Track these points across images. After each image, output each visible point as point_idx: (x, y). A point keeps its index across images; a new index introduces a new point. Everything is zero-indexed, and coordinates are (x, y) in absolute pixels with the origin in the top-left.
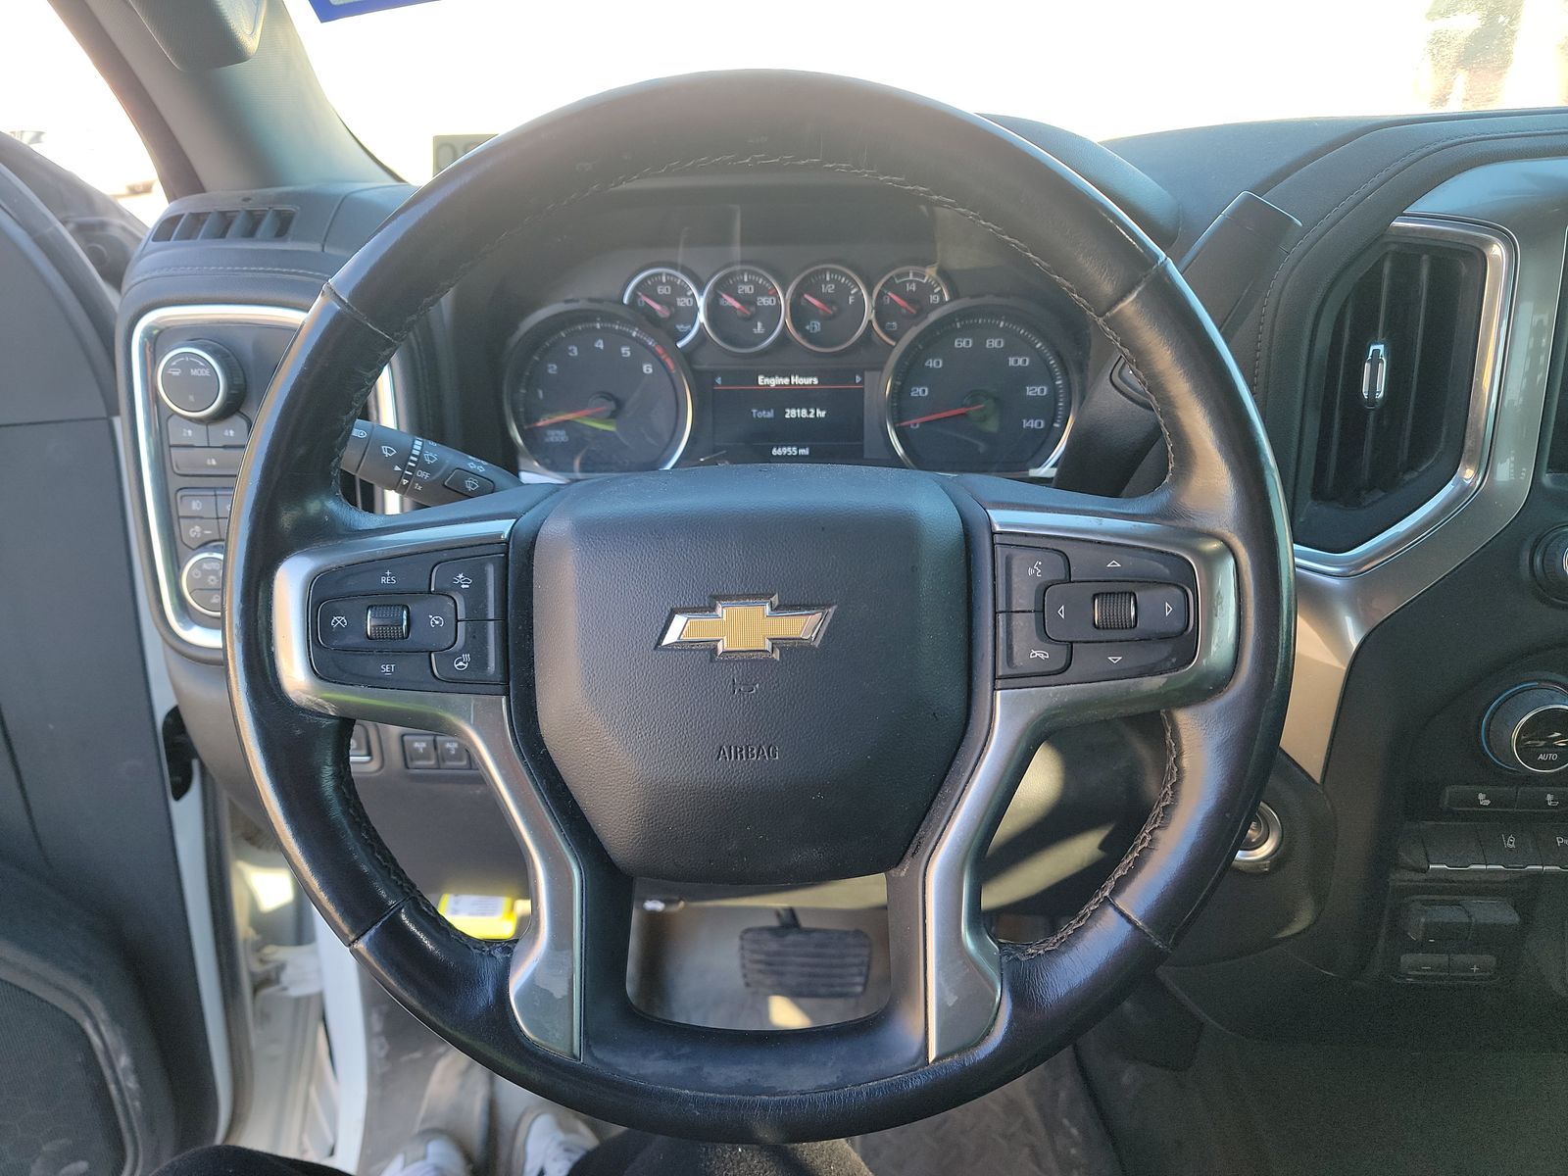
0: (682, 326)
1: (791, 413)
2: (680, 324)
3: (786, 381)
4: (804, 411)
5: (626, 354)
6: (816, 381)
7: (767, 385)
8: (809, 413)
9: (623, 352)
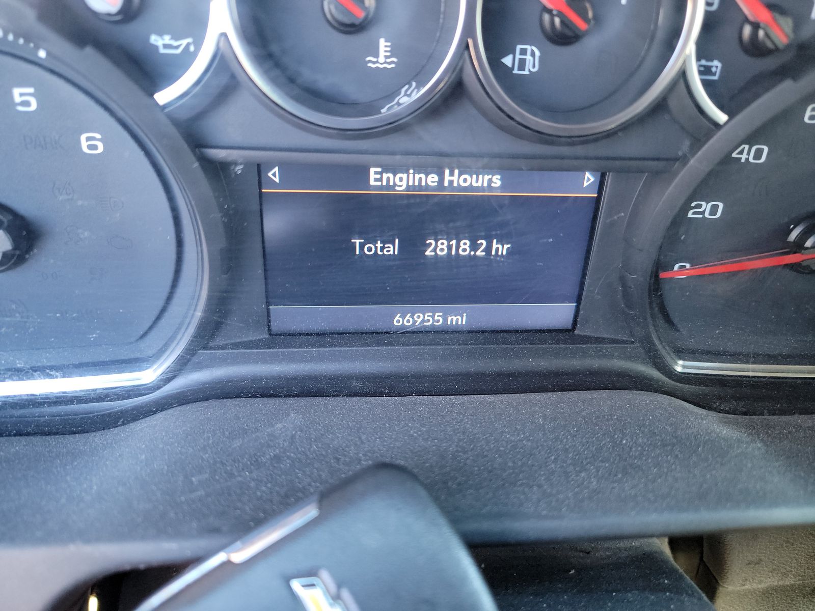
0: (167, 39)
1: (437, 248)
2: (161, 34)
3: (432, 179)
4: (465, 244)
5: (26, 104)
6: (497, 181)
7: (388, 187)
8: (475, 247)
9: (18, 99)
